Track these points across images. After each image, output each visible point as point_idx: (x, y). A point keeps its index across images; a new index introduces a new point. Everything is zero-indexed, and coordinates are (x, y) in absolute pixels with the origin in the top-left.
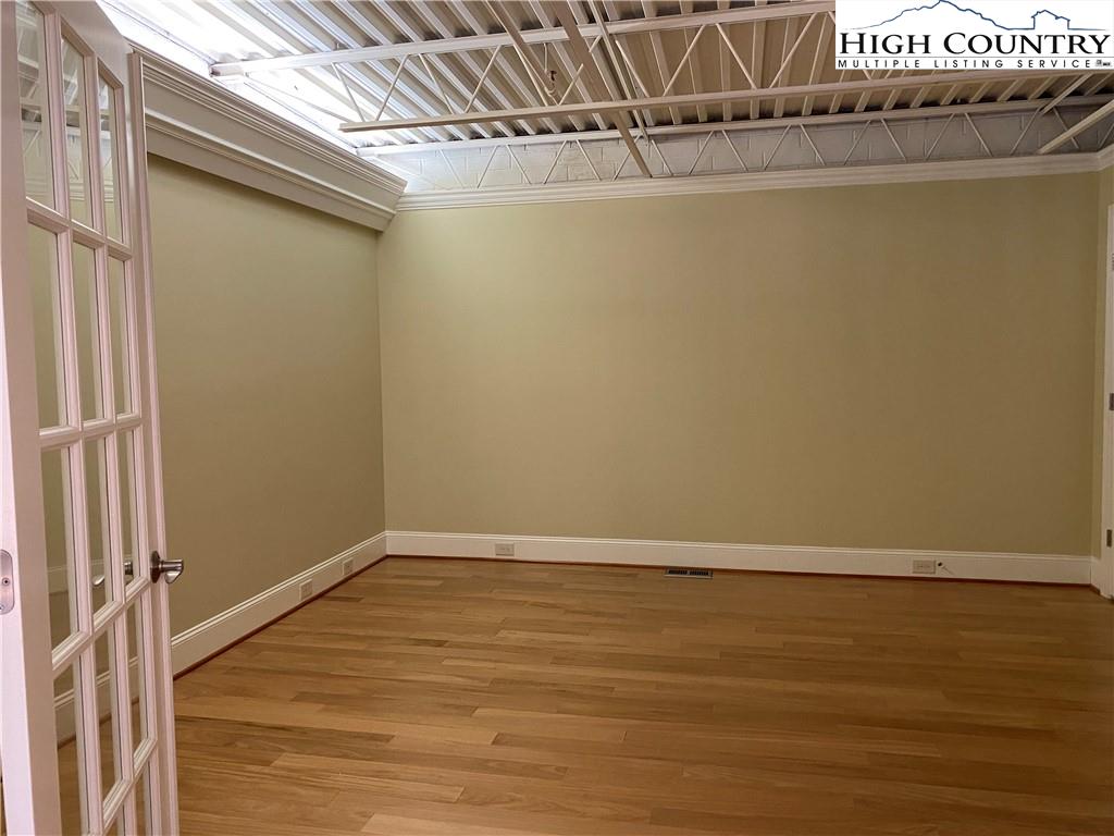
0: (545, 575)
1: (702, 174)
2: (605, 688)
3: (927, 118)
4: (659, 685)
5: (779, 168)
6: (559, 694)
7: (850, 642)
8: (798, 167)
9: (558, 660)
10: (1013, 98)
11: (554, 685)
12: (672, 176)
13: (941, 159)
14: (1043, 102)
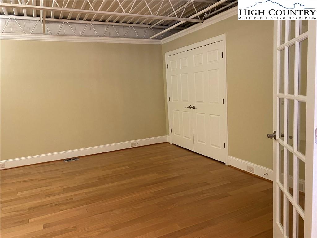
0: (22, 171)
1: (61, 35)
2: (70, 199)
3: (123, 26)
4: (86, 193)
5: (85, 36)
6: (56, 206)
7: (128, 167)
8: (91, 36)
9: (47, 196)
10: (143, 24)
11: (52, 203)
12: (52, 35)
13: (127, 38)
14: (149, 26)
